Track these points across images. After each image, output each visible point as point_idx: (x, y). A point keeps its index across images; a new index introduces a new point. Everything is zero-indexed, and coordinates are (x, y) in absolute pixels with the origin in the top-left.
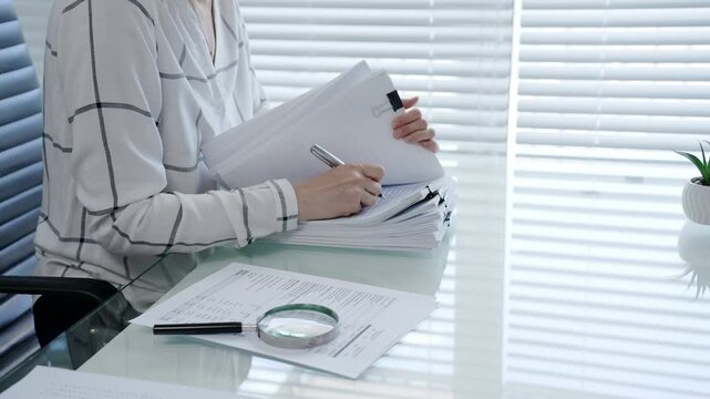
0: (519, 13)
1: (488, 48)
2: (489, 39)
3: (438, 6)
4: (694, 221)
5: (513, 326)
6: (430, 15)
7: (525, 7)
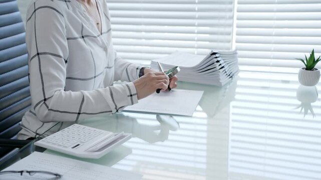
0: (236, 6)
1: (222, 22)
2: (223, 18)
3: (200, 3)
4: (303, 84)
5: (233, 147)
6: (196, 7)
7: (239, 3)
